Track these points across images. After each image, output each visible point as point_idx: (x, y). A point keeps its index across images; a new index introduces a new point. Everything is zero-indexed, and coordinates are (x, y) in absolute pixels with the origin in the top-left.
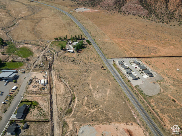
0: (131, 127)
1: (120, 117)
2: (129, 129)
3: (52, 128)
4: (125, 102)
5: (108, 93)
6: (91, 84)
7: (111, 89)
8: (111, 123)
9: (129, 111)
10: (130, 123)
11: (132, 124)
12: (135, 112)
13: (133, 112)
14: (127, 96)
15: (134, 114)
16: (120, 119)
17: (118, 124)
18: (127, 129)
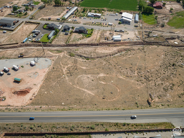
0: (28, 96)
1: (45, 91)
2: (28, 94)
3: (60, 46)
4: (62, 105)
5: (86, 90)
6: (107, 75)
7: (94, 96)
8: (43, 81)
9: (48, 104)
10: (33, 98)
11: (31, 100)
12: (42, 108)
13: (44, 107)
14: (70, 111)
15: (40, 106)
16: (43, 90)
17: (38, 86)
18: (29, 92)
